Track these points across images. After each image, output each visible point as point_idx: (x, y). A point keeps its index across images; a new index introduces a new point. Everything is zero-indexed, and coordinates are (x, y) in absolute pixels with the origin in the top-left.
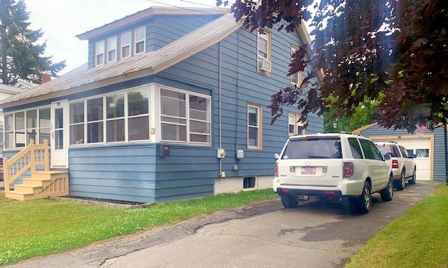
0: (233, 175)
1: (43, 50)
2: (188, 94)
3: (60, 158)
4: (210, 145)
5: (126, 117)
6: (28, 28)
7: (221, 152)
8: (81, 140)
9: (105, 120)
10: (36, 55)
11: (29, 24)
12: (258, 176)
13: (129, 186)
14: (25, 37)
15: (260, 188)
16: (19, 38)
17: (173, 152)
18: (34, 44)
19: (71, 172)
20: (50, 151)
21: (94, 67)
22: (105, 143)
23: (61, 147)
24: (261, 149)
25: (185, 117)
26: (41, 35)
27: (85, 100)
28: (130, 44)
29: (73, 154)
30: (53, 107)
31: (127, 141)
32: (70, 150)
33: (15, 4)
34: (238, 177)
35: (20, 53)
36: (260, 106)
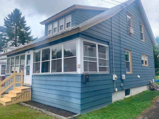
0: (121, 89)
1: (30, 34)
2: (97, 44)
3: (28, 80)
4: (109, 73)
5: (63, 58)
6: (25, 26)
7: (115, 77)
8: (39, 71)
9: (51, 60)
10: (27, 36)
11: (26, 25)
12: (131, 88)
13: (64, 99)
14: (24, 30)
15: (132, 95)
16: (22, 30)
17: (91, 79)
18: (27, 32)
19: (32, 88)
20: (23, 75)
21: (47, 36)
22: (50, 73)
23: (29, 74)
24: (132, 73)
25: (96, 57)
26: (30, 29)
27: (41, 50)
28: (64, 24)
29: (34, 78)
30: (26, 54)
31: (63, 72)
32: (33, 76)
33: (21, 18)
34: (122, 90)
35: (21, 35)
36: (130, 51)
